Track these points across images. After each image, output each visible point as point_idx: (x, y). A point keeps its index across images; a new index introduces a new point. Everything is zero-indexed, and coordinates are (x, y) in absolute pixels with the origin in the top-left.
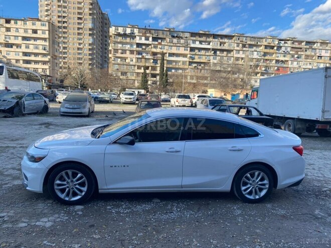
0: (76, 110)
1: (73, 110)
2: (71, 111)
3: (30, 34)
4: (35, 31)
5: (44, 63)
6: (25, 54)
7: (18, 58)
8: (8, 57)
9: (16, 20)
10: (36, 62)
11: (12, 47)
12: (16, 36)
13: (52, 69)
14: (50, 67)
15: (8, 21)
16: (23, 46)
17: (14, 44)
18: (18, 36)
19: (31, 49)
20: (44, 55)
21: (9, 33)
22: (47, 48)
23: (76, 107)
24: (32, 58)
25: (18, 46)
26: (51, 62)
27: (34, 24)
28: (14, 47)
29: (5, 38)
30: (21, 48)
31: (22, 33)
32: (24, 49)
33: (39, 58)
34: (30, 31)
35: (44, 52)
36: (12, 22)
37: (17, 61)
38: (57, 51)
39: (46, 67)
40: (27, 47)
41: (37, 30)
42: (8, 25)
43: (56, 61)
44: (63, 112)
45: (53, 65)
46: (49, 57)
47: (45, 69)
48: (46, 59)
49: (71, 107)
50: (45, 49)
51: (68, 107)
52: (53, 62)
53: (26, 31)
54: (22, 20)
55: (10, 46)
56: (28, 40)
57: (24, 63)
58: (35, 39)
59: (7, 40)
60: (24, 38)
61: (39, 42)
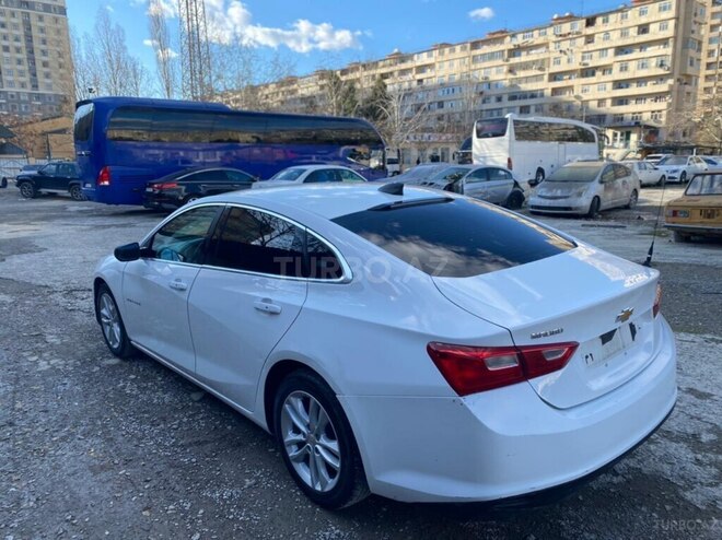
0: (560, 200)
1: (552, 201)
2: (547, 203)
3: (634, 37)
4: (643, 29)
5: (658, 97)
6: (618, 84)
7: (602, 95)
8: (585, 97)
9: (606, 15)
10: (639, 98)
11: (593, 74)
12: (603, 49)
13: (677, 108)
14: (669, 105)
15: (590, 22)
16: (616, 68)
17: (597, 68)
18: (607, 49)
19: (634, 71)
20: (661, 78)
21: (591, 47)
22: (668, 63)
23: (559, 193)
24: (634, 90)
25: (606, 69)
26: (675, 93)
27: (642, 13)
28: (599, 73)
29: (583, 58)
30: (610, 73)
31: (617, 40)
32: (617, 75)
33: (649, 88)
34: (633, 32)
35: (661, 72)
36: (599, 20)
37: (601, 102)
38: (691, 64)
39: (662, 105)
40: (624, 69)
41: (648, 25)
42: (590, 31)
43: (688, 88)
44: (532, 207)
45: (678, 100)
46: (671, 81)
47: (659, 111)
48: (663, 87)
49: (549, 195)
50: (662, 65)
51: (544, 194)
52: (678, 91)
53: (624, 33)
54: (618, 11)
55: (590, 73)
56: (626, 53)
57: (613, 105)
58: (642, 46)
59: (585, 61)
60: (620, 50)
61: (651, 51)
